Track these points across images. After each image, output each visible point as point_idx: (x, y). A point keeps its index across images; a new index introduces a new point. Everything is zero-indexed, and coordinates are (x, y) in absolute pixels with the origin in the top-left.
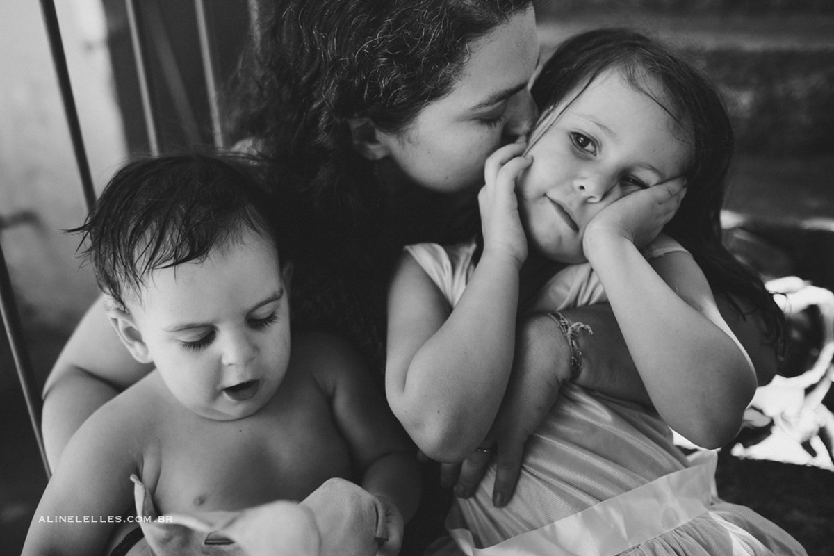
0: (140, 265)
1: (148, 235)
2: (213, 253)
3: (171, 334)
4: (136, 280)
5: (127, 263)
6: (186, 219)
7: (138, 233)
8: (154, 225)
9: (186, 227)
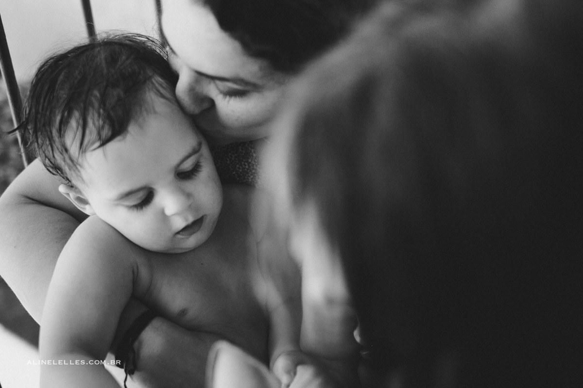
0: (74, 149)
1: (73, 123)
2: (132, 128)
3: (116, 202)
4: (74, 164)
5: (62, 150)
6: (103, 102)
7: (64, 123)
8: (76, 114)
9: (104, 110)
